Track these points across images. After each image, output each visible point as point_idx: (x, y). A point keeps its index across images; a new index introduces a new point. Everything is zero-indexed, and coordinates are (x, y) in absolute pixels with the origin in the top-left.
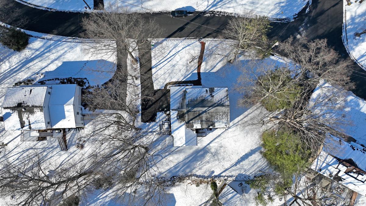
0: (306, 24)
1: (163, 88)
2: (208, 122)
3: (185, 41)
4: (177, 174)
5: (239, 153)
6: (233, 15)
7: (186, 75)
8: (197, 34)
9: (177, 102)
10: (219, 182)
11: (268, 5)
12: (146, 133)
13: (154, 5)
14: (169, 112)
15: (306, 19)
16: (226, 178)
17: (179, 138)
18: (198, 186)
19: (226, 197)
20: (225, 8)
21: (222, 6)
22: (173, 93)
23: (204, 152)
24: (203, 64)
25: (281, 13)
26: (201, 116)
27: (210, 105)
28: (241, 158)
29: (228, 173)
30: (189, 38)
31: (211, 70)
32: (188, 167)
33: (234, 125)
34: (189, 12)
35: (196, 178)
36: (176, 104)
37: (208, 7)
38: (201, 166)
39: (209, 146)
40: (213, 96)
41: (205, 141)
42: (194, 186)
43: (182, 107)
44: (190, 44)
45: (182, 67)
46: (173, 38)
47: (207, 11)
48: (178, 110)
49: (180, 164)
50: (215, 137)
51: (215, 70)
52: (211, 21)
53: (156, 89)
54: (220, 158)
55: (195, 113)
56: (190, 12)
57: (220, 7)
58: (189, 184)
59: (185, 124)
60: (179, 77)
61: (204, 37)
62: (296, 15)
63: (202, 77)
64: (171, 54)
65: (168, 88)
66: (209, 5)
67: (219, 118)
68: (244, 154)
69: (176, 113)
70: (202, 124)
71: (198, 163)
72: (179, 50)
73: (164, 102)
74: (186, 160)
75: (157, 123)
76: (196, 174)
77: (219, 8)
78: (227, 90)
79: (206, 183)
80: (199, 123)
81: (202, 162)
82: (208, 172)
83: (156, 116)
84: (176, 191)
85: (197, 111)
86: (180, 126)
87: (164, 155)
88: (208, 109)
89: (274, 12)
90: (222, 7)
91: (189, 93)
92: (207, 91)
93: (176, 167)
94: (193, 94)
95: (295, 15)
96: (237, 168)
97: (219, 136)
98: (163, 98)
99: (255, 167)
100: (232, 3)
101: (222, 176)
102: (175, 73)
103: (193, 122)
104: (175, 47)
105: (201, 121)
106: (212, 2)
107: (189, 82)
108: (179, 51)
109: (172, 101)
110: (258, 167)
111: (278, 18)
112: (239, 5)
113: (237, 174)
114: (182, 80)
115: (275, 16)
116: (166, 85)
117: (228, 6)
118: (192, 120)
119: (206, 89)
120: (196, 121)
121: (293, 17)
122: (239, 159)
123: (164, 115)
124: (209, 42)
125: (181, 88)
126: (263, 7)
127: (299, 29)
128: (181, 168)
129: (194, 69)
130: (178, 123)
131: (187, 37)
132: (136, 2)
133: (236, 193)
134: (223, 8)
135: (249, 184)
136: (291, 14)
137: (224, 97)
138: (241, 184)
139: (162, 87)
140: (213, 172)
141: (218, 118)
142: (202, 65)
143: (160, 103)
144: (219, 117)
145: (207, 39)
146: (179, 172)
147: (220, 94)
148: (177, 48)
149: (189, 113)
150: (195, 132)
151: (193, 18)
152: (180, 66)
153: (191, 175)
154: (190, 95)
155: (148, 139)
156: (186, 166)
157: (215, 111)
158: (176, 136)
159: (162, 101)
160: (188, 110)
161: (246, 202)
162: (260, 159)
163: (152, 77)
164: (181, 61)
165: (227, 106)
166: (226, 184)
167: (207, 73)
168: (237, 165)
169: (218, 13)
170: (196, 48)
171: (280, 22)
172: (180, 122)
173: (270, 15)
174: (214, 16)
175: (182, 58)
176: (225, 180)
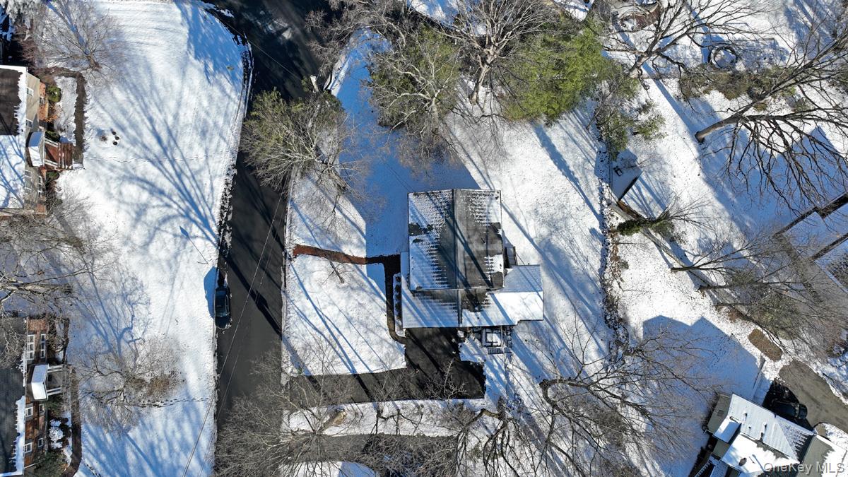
0: (260, 17)
1: (404, 345)
2: (489, 238)
3: (291, 294)
4: (600, 312)
5: (549, 172)
6: (230, 179)
7: (373, 291)
8: (275, 265)
9: (440, 311)
10: (615, 218)
11: (210, 98)
12: (509, 386)
13: (197, 370)
14: (459, 332)
15: (247, 16)
16: (604, 203)
17: (524, 307)
18: (625, 265)
19: (648, 202)
20: (213, 198)
21: (207, 206)
22: (418, 321)
23: (550, 251)
24: (347, 250)
25: (229, 71)
26: (476, 255)
27: (450, 234)
28: (560, 168)
29: (593, 199)
30: (283, 284)
31: (362, 233)
32: (584, 289)
33: (487, 183)
34: (219, 284)
35: (607, 270)
36: (445, 313)
37: (208, 238)
38: (581, 259)
39: (534, 241)
40: (430, 228)
41: (525, 248)
42: (626, 274)
43: (452, 300)
44: (297, 281)
45: (352, 301)
46: (283, 322)
47: (218, 241)
48: (460, 308)
49: (577, 308)
50: (515, 225)
51: (362, 223)
52: (243, 232)
53: (405, 363)
54: (561, 215)
55: (468, 267)
56: (218, 281)
57: (210, 209)
58: (620, 287)
59: (493, 292)
60: (377, 310)
61: (283, 248)
62: (236, 38)
63: (376, 254)
64: (321, 326)
65: (404, 335)
66: (204, 236)
67: (480, 214)
68: (551, 162)
69: (467, 314)
70: (493, 251)
71: (575, 264)
72: (312, 307)
73: (436, 344)
74: (567, 292)
75: (485, 360)
76: (599, 270)
77: (213, 211)
78: (415, 195)
79: (619, 247)
80: (492, 260)
81: (572, 257)
82: (594, 243)
83: (469, 362)
84: (638, 313)
85: (465, 264)
86: (495, 305)
87: (557, 343)
88: (460, 239)
89: (228, 87)
90: (210, 206)
91: (422, 282)
92: (415, 241)
93: (585, 318)
94: (424, 273)
95: (237, 39)
96: (583, 179)
97: (511, 216)
98: (427, 346)
99: (579, 138)
100: (201, 181)
101: (601, 211)
102: (367, 318)
103: (490, 274)
104: (305, 317)
105: (487, 256)
106: (197, 228)
107: (389, 284)
108: (315, 308)
109: (438, 323)
110: (580, 132)
111: (243, 77)
112: (208, 164)
113: (597, 178)
114: (384, 300)
115: (236, 85)
116: (396, 338)
117: (207, 190)
118: (484, 276)
119: (411, 242)
120: (488, 267)
121: (241, 45)
122: (563, 174)
123: (467, 343)
124: (295, 237)
125: (406, 301)
126: (214, 111)
127: (270, 34)
128: (586, 303)
129: (358, 272)
130: (489, 309)
131: (280, 288)
132: (189, 416)
133: (638, 181)
134: (213, 203)
135: (617, 153)
136: (234, 49)
137: (431, 202)
138: (617, 170)
139: (400, 348)
140: (593, 231)
141: (480, 216)
142: (350, 254)
143: (439, 354)
144: (479, 213)
145: (287, 241)
146: (596, 308)
147: (424, 210)
148: (307, 313)
149: (469, 283)
150: (509, 270)
151: (235, 274)
152: (350, 305)
153: (602, 281)
154: (425, 279)
155: (521, 383)
156: (580, 292)
157: (465, 223)
158: (519, 314)
159: (432, 349)
160: (462, 285)
161: (655, 158)
162: (561, 127)
163: (375, 372)
164: (339, 302)
165: (453, 194)
166: (618, 205)
167: (367, 243)
168: (577, 179)
169: (225, 214)
170: (309, 267)
171: (251, 75)
172: (488, 304)
173: (233, 95)
174: (230, 223)
175: (331, 300)
176: (609, 205)
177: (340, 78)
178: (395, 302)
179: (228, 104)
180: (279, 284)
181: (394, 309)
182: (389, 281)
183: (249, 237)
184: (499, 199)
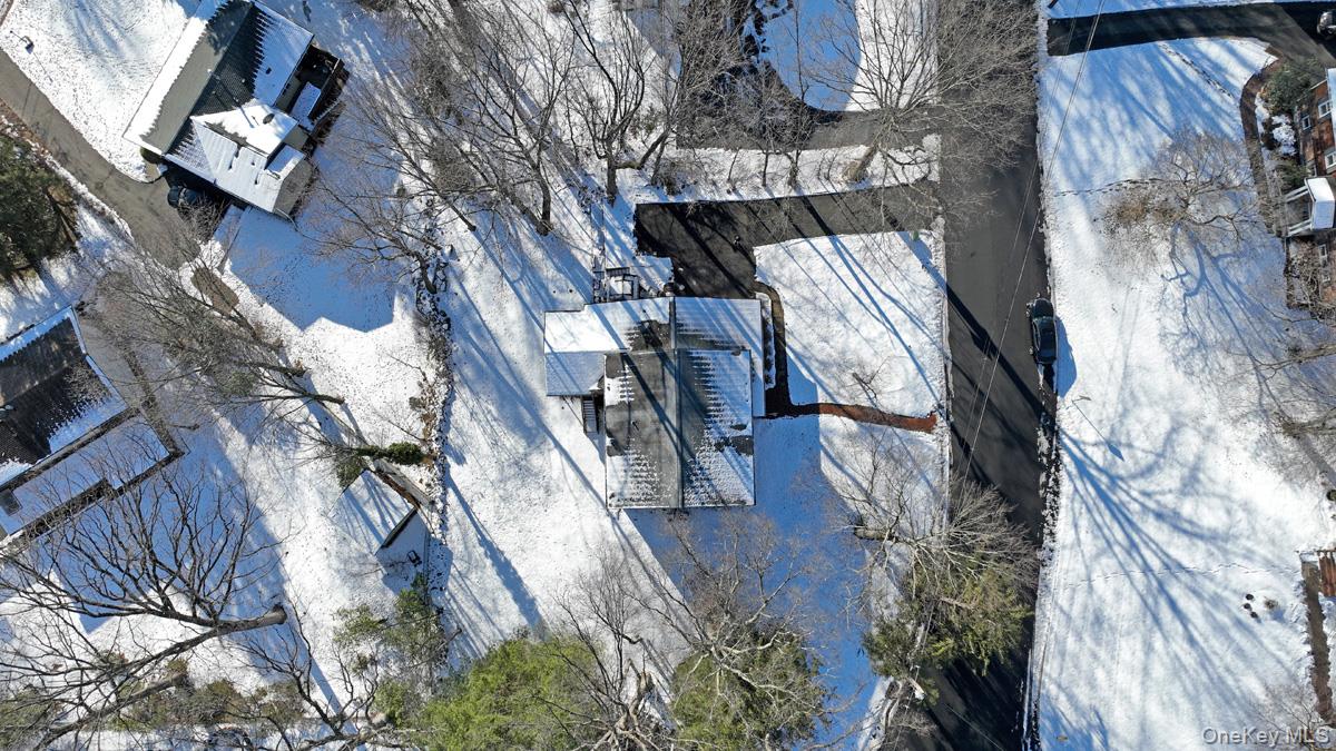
1: (758, 280)
2: (626, 432)
3: (936, 355)
4: (456, 334)
5: (524, 555)
6: (1047, 541)
7: (806, 361)
8: (964, 399)
9: (703, 322)
10: (425, 481)
11: (1092, 684)
12: (598, 222)
13: (1074, 238)
16: (440, 506)
17: (573, 330)
18: (415, 403)
19: (371, 501)
20: (1073, 509)
21: (1082, 497)
22: (736, 309)
23: (529, 429)
24: (852, 425)
25: (1063, 733)
26: (648, 403)
27: (686, 435)
28: (508, 563)
29: (457, 513)
30: (949, 369)
31: (827, 453)
32: (480, 371)
33: (625, 536)
34: (1052, 370)
35: (441, 399)
36: (694, 319)
37: (1075, 442)
38: (481, 416)
39: (552, 445)
40: (719, 447)
41: (568, 432)
42: (414, 392)
43: (684, 338)
44: (927, 374)
45: (839, 346)
46: (946, 311)
47: (1059, 439)
48: (672, 325)
49: (492, 342)
50: (582, 469)
51: (827, 467)
52: (1019, 453)
53: (756, 253)
54: (510, 486)
55: (660, 383)
56: (1053, 374)
57: (1076, 490)
58: (424, 374)
59: (621, 350)
60: (800, 333)
61: (953, 429)
63: (802, 419)
64: (886, 306)
65: (758, 294)
66: (1082, 446)
67: (639, 468)
68: (521, 572)
69: (661, 317)
70: (620, 410)
71: (491, 408)
72: (901, 334)
73: (709, 282)
74: (505, 365)
75: (634, 258)
76: (455, 398)
77: (1072, 488)
78: (743, 502)
79: (422, 432)
80: (622, 397)
81: (495, 420)
82: (459, 441)
83: (658, 256)
84: (401, 329)
85: (665, 387)
86: (617, 332)
87: (524, 289)
88: (672, 427)
89: (1063, 705)
90: (1077, 497)
91: (731, 363)
92: (743, 427)
93: (481, 329)
94: (729, 376)
96: (470, 544)
97: (587, 484)
98: (721, 279)
99: (474, 613)
100: (1095, 537)
101: (445, 494)
102: (815, 320)
103: (625, 374)
104: (911, 319)
105: (629, 402)
106: (1095, 459)
107: (782, 373)
108: (896, 334)
109: (705, 304)
110: (472, 624)
111: (1040, 722)
112: (1087, 567)
113: (450, 546)
114: (789, 347)
115: (1049, 708)
116: (770, 290)
117: (1084, 522)
118: (635, 370)
119: (750, 425)
120: (628, 386)
122: (502, 553)
123: (661, 283)
124: (935, 445)
125: (754, 339)
126: (1085, 660)
128: (477, 348)
129: (830, 391)
130: (628, 326)
131: (954, 364)
132: (1081, 171)
133: (385, 538)
134: (1072, 502)
135: (415, 584)
137: (718, 488)
138: (416, 561)
139: (763, 275)
140: (460, 460)
141: (639, 465)
142: (845, 419)
143: (704, 267)
144: (642, 470)
145: (947, 439)
146: (462, 342)
147: (728, 476)
148: (909, 325)
149: (658, 359)
150: (595, 387)
151: (1029, 386)
152: (843, 339)
153: (451, 382)
154: (726, 367)
155: (580, 230)
156: (485, 365)
157: (663, 453)
158: (582, 320)
159: (714, 274)
160: (671, 355)
161: (354, 577)
162: (501, 632)
163: (800, 240)
164: (859, 343)
165: (683, 499)
166: (417, 503)
167: (818, 437)
168: (481, 545)
169: (1051, 483)
170: (910, 396)
171: (1025, 728)
172: (629, 334)
173: (1053, 689)
174: (1042, 468)
175: (872, 346)
176: (433, 503)
177: (872, 720)
178: (771, 344)
179: (1060, 674)
180: (955, 369)
181: (774, 334)
182: (782, 378)
183: (1008, 444)
184: (609, 493)
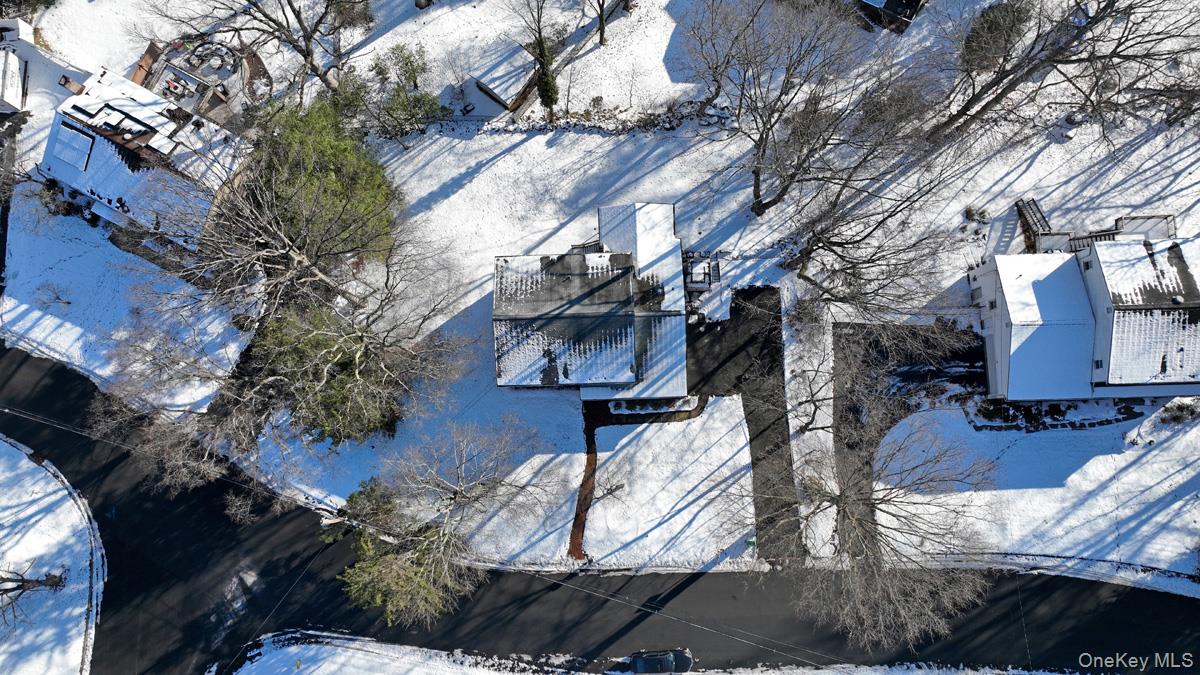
0: (221, 622)
1: (710, 398)
2: (562, 272)
3: (640, 561)
4: (660, 136)
5: (467, 200)
6: (470, 659)
7: (635, 442)
8: (600, 586)
9: (664, 343)
10: (533, 115)
12: (762, 255)
14: (690, 322)
15: (217, 643)
16: (511, 128)
17: (657, 229)
18: (597, 101)
19: (512, 69)
22: (676, 374)
23: (577, 201)
24: (576, 483)
25: (303, 666)
26: (586, 290)
27: (556, 326)
28: (461, 186)
29: (505, 143)
30: (626, 573)
31: (552, 459)
32: (628, 158)
33: (482, 284)
35: (603, 125)
36: (666, 334)
39: (563, 221)
40: (547, 353)
41: (574, 234)
42: (609, 102)
43: (649, 325)
44: (622, 552)
45: (649, 473)
46: (682, 570)
48: (660, 314)
49: (654, 167)
51: (537, 460)
52: (548, 637)
53: (735, 396)
54: (528, 186)
55: (603, 300)
58: (626, 111)
59: (636, 269)
60: (660, 437)
61: (572, 575)
62: (251, 659)
63: (581, 438)
64: (686, 516)
65: (696, 398)
67: (529, 283)
68: (453, 198)
69: (667, 304)
70: (581, 267)
71: (596, 168)
72: (659, 528)
73: (707, 354)
74: (634, 179)
75: (729, 286)
76: (604, 136)
78: (499, 376)
79: (571, 111)
81: (585, 172)
82: (566, 142)
83: (731, 307)
84: (662, 88)
85: (599, 304)
86: (655, 267)
87: (702, 193)
88: (565, 310)
89: (328, 667)
91: (624, 365)
92: (566, 375)
93: (666, 158)
94: (612, 363)
95: (253, 657)
96: (478, 155)
98: (711, 365)
99: (420, 160)
101: (521, 132)
102: (672, 450)
103: (612, 270)
104: (673, 539)
105: (587, 274)
107: (624, 420)
108: (660, 524)
109: (680, 345)
110: (412, 158)
111: (313, 646)
113: (477, 137)
114: (648, 426)
115: (325, 655)
116: (700, 409)
118: (616, 279)
119: (568, 382)
120: (602, 273)
121: (262, 650)
122: (470, 181)
123: (705, 311)
124: (557, 558)
125: (651, 391)
127: (247, 606)
128: (649, 154)
129: (609, 464)
130: (660, 275)
131: (631, 577)
133: (482, 81)
135: (444, 109)
136: (267, 661)
137: (511, 353)
138: (466, 111)
139: (715, 402)
140: (550, 144)
141: (532, 283)
142: (581, 477)
143: (721, 350)
144: (527, 285)
145: (563, 569)
146: (654, 142)
147: (522, 363)
148: (667, 536)
149: (625, 298)
150: (605, 248)
151: (611, 647)
152: (655, 475)
153: (618, 133)
154: (620, 360)
155: (756, 240)
156: (634, 162)
157: (541, 303)
158: (666, 237)
159: (716, 358)
160: (628, 309)
161: (452, 60)
162: (404, 183)
163: (748, 437)
164: (652, 491)
165: (501, 320)
166: (514, 110)
167: (566, 452)
168: (477, 164)
169: (522, 665)
170: (601, 536)
171: (310, 632)
172: (653, 277)
173: (341, 659)
174: (536, 657)
175: (648, 502)
176: (514, 122)
177: (321, 497)
178: (650, 410)
179: (354, 666)
180: (628, 578)
181: (659, 411)
182: (620, 420)
183: (557, 627)
184: (507, 259)
